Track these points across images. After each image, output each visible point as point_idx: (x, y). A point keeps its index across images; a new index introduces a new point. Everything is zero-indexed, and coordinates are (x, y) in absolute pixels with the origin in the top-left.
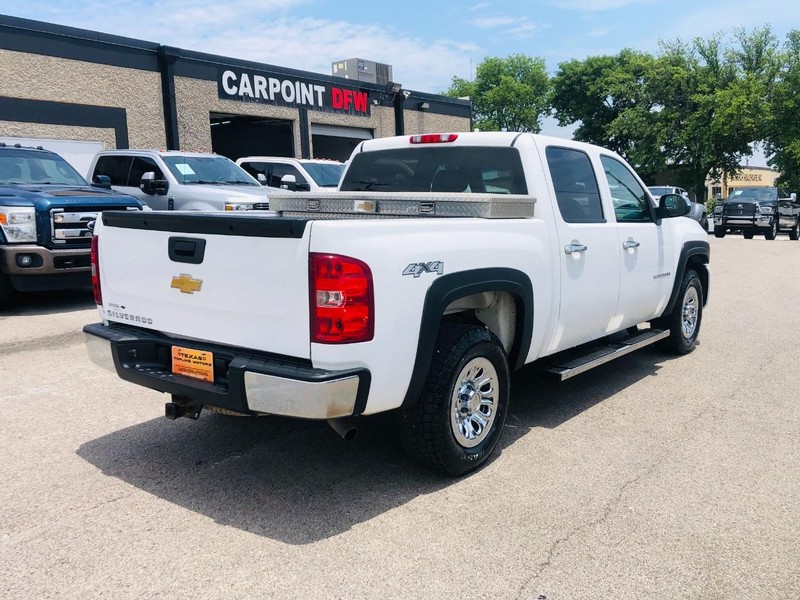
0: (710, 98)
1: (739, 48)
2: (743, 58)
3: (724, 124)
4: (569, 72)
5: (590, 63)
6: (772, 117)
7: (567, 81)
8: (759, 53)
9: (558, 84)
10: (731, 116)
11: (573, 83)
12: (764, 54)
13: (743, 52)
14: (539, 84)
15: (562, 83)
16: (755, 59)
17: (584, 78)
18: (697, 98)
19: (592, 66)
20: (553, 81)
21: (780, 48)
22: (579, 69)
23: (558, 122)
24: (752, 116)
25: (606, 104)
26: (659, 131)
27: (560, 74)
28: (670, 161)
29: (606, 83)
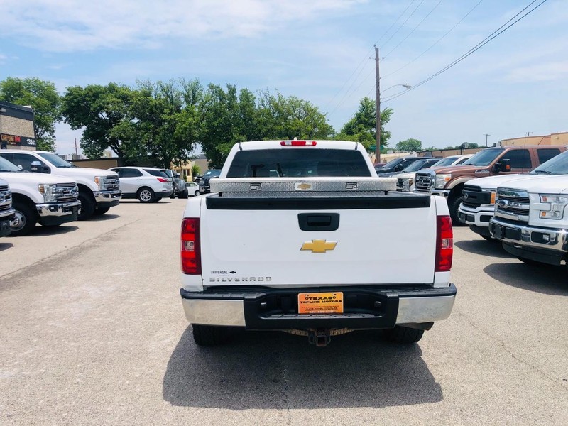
0: (171, 117)
1: (181, 89)
2: (185, 96)
3: (182, 133)
4: (75, 93)
5: (90, 89)
6: (207, 131)
7: (75, 100)
8: (194, 93)
9: (68, 102)
10: (186, 129)
11: (79, 101)
12: (196, 94)
13: (185, 92)
14: (53, 100)
15: (72, 100)
16: (192, 97)
17: (87, 99)
18: (164, 117)
19: (92, 92)
20: (62, 99)
21: (205, 91)
22: (83, 93)
23: (71, 127)
24: (197, 129)
25: (101, 116)
26: (143, 135)
27: (68, 95)
28: (149, 154)
29: (104, 103)
